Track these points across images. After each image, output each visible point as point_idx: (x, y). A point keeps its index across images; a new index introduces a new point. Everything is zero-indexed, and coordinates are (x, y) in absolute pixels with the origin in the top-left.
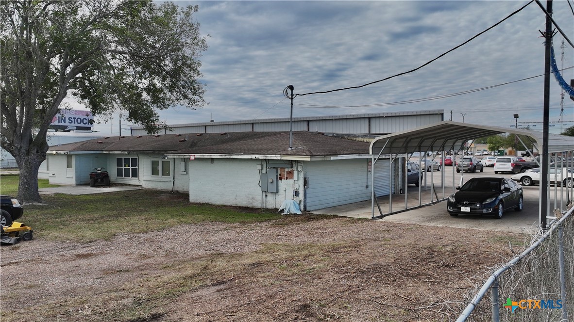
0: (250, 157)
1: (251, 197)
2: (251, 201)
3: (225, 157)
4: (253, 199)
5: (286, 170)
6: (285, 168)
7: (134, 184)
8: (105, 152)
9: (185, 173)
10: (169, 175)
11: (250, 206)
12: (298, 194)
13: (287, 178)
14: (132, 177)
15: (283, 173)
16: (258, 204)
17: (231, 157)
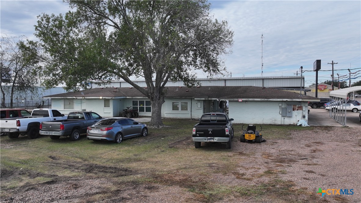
0: (282, 100)
1: (274, 119)
2: (274, 121)
3: (264, 100)
4: (275, 120)
5: (297, 106)
6: (296, 105)
7: (147, 116)
8: (128, 97)
9: (201, 109)
10: (187, 109)
11: (273, 124)
12: (305, 117)
13: (297, 110)
14: (146, 112)
15: (295, 107)
16: (279, 122)
17: (269, 100)
